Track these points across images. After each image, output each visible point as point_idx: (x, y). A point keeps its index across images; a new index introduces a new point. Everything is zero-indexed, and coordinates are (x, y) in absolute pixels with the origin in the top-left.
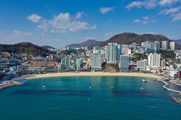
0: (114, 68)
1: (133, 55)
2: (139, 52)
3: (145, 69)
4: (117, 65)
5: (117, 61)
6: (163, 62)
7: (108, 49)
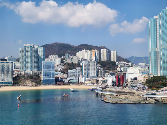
0: (33, 82)
1: (63, 65)
2: (72, 62)
3: (77, 81)
4: (38, 76)
5: (39, 71)
6: (101, 71)
7: (24, 53)
